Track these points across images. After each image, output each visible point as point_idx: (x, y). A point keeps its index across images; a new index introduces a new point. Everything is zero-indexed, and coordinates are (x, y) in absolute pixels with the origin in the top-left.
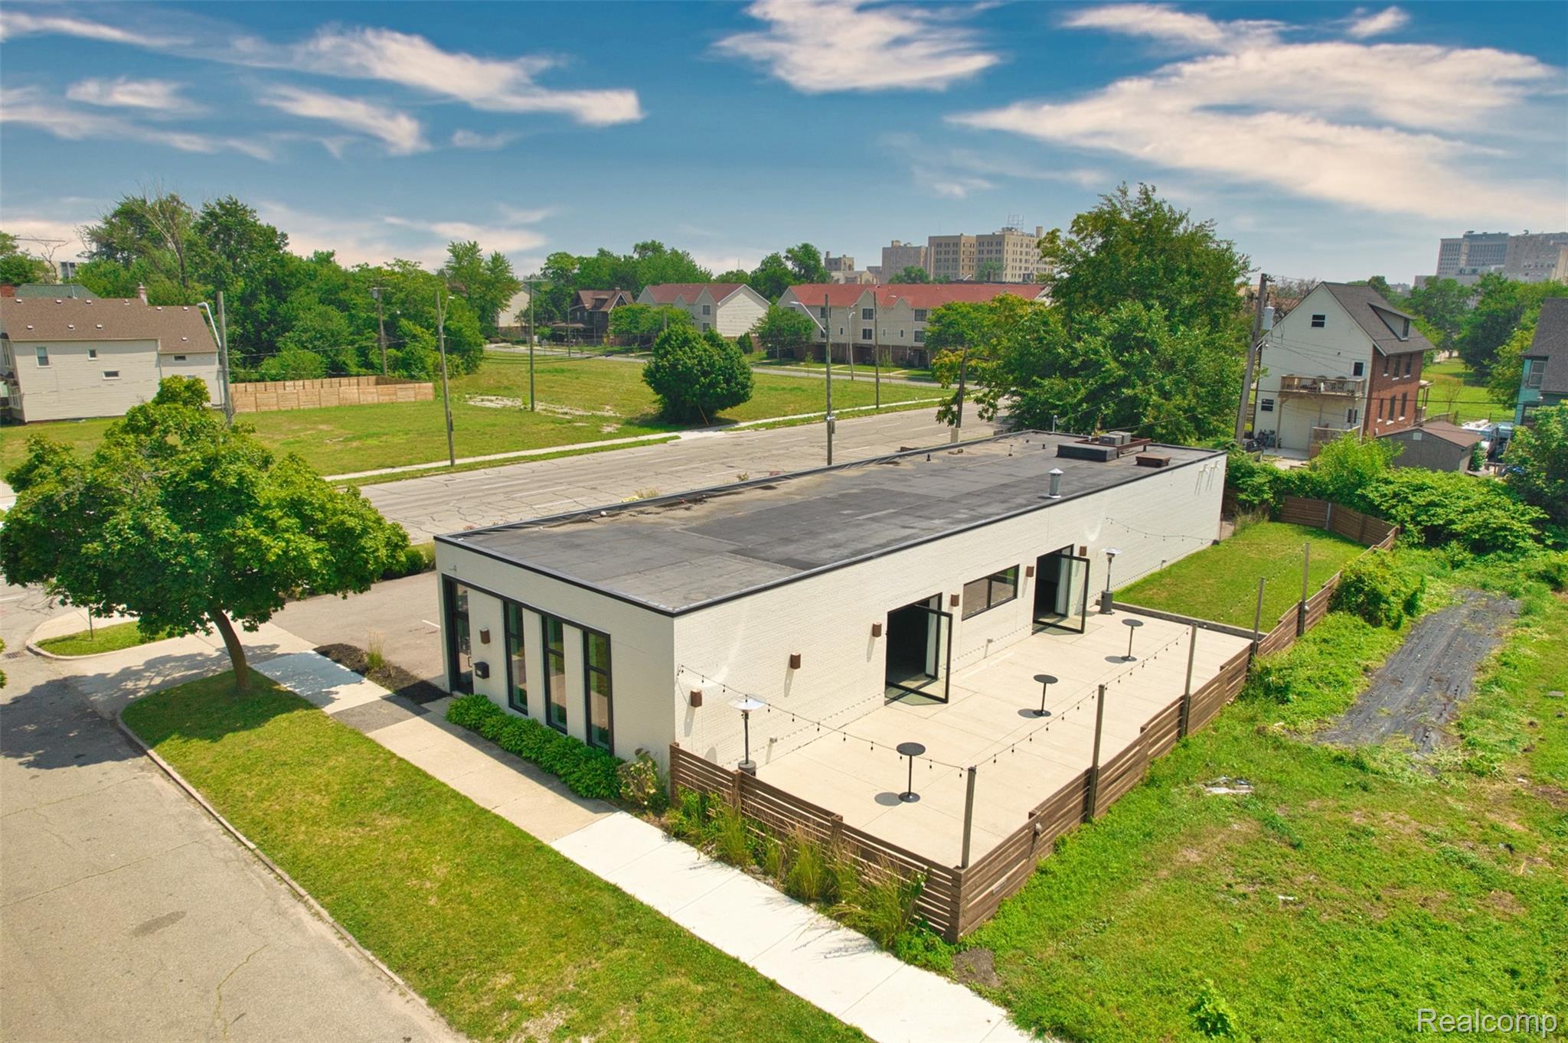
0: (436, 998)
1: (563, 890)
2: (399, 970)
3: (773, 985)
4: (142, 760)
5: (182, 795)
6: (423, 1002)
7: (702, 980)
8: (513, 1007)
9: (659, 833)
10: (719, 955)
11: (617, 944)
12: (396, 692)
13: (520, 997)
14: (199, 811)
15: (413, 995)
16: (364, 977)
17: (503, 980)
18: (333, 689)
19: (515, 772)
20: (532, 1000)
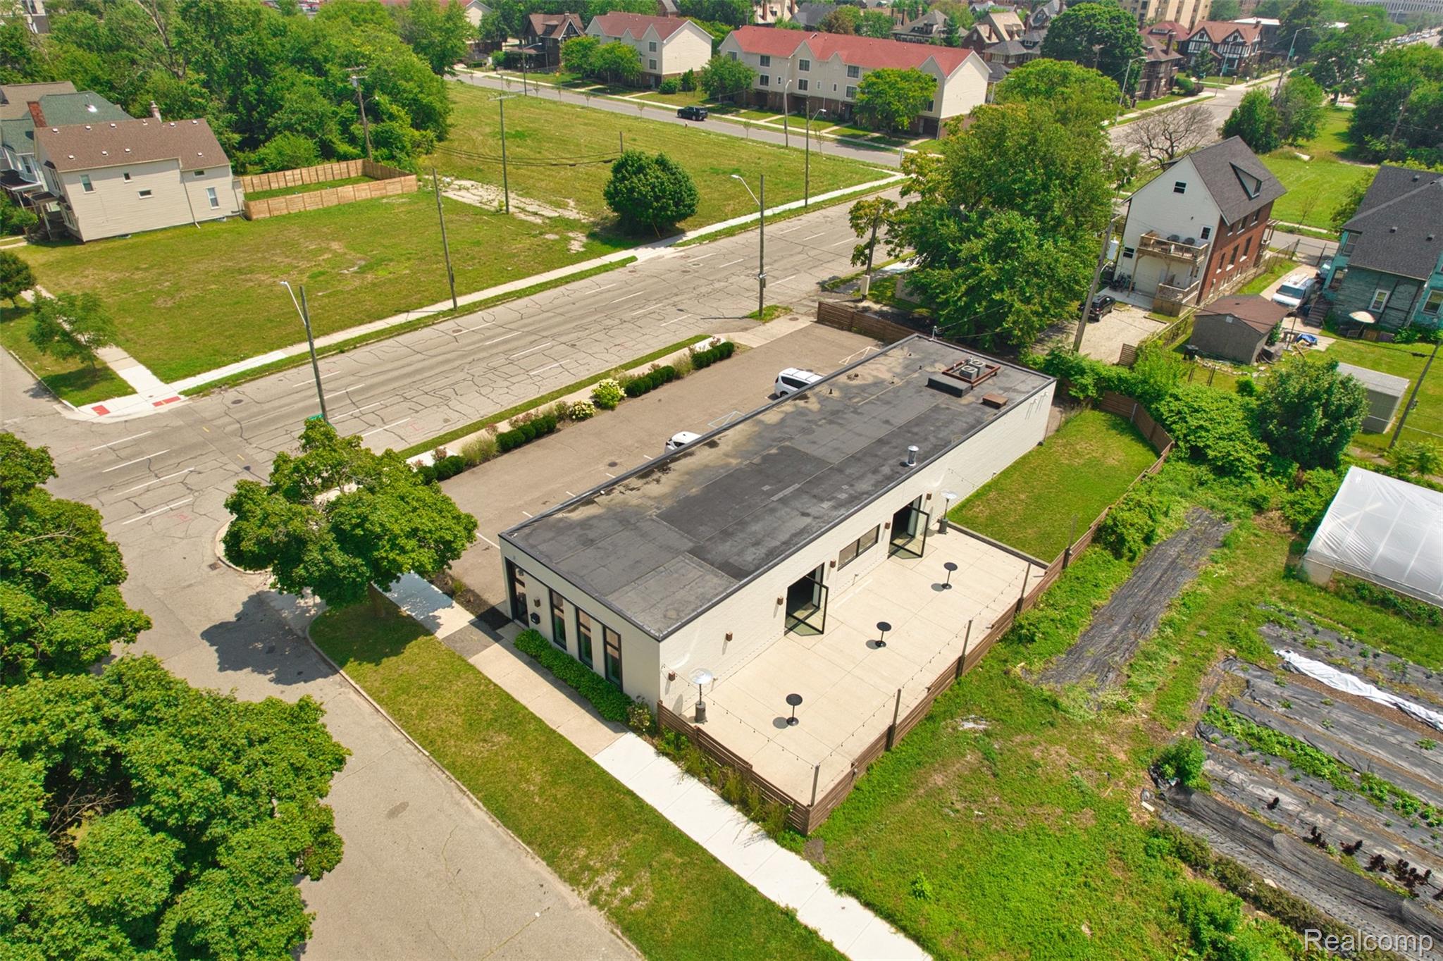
0: (551, 861)
1: (605, 794)
2: (529, 844)
3: (715, 860)
4: (337, 677)
5: (372, 710)
6: (544, 863)
7: (681, 856)
8: (590, 868)
9: (652, 750)
10: (689, 840)
11: (637, 831)
12: (477, 617)
13: (592, 863)
14: (387, 724)
15: (538, 859)
16: (511, 847)
17: (582, 852)
18: (436, 613)
19: (563, 696)
20: (598, 865)
